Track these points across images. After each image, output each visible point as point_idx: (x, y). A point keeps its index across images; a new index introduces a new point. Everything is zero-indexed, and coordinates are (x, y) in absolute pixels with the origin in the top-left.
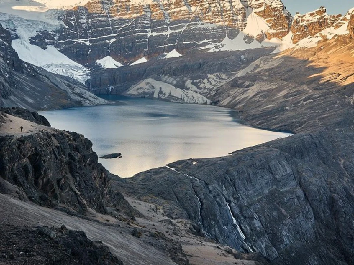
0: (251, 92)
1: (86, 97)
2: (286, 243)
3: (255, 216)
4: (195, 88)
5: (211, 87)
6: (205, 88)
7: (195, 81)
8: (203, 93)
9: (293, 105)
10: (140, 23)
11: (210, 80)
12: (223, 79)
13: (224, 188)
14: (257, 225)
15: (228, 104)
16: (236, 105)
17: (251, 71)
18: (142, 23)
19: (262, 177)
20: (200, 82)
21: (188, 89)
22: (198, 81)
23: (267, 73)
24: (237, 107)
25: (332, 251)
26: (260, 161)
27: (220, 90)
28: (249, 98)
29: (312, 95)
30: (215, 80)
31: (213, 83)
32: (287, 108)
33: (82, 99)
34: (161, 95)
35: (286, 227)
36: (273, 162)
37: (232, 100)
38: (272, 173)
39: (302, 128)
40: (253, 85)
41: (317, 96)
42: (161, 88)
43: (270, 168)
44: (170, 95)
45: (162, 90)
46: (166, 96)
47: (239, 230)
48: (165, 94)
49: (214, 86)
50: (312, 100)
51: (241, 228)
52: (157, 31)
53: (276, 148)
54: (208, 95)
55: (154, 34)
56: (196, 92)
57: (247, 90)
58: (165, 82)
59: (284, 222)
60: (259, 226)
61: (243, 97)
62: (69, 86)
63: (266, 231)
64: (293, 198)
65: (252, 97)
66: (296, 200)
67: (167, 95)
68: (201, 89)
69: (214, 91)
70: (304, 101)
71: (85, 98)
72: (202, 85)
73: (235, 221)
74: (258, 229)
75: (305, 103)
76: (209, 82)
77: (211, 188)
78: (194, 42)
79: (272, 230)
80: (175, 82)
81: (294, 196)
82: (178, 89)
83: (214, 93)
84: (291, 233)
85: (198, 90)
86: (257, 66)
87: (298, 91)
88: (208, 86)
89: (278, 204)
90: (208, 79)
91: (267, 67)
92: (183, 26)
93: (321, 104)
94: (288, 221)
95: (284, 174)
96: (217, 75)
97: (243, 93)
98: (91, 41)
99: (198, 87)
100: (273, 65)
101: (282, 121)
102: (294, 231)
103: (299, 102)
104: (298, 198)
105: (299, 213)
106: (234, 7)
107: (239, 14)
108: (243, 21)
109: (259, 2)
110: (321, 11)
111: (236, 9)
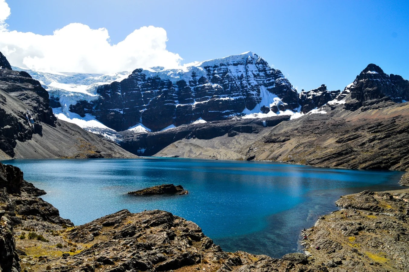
5: (241, 146)
10: (169, 95)
15: (267, 157)
18: (171, 95)
52: (184, 102)
54: (240, 153)
55: (182, 105)
78: (218, 111)
92: (207, 98)
98: (125, 111)
99: (228, 147)
106: (249, 84)
107: (255, 90)
108: (259, 95)
109: (270, 81)
110: (323, 88)
111: (252, 86)
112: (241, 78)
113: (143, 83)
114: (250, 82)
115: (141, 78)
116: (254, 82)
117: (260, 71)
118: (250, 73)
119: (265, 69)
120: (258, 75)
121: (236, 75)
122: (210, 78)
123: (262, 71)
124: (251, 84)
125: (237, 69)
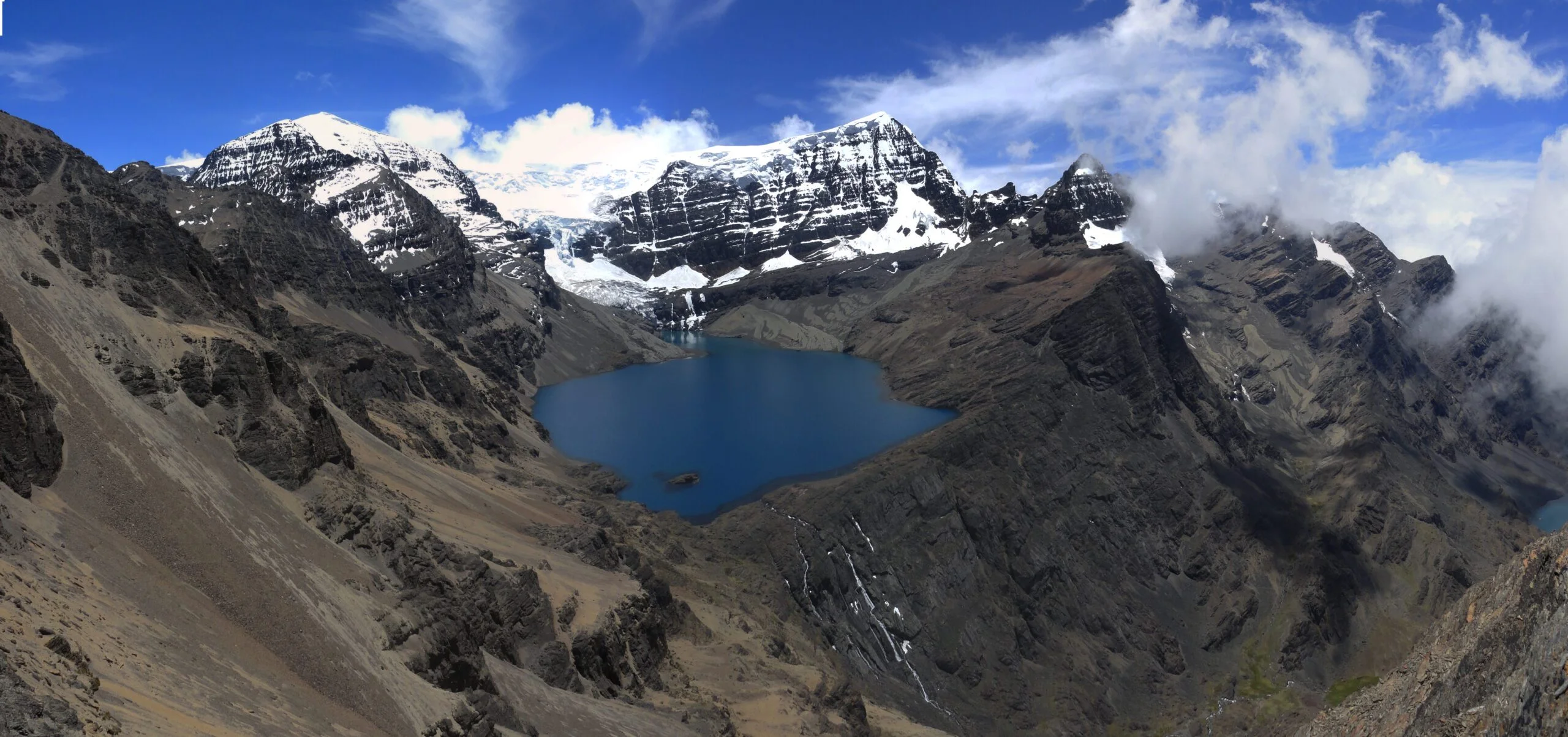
0: (904, 331)
1: (649, 346)
2: (933, 606)
3: (890, 569)
4: (818, 321)
5: (844, 319)
6: (835, 320)
7: (819, 308)
8: (832, 330)
9: (961, 361)
10: (732, 215)
11: (843, 306)
12: (863, 304)
13: (844, 532)
14: (891, 584)
15: (870, 351)
16: (880, 354)
17: (907, 290)
18: (736, 213)
19: (901, 505)
20: (827, 310)
21: (808, 323)
22: (824, 308)
23: (929, 296)
24: (883, 357)
25: (1000, 604)
26: (898, 481)
27: (858, 327)
28: (900, 342)
29: (986, 343)
30: (851, 307)
31: (848, 311)
32: (952, 365)
33: (645, 350)
34: (765, 334)
35: (934, 581)
36: (917, 480)
37: (876, 345)
38: (914, 497)
39: (970, 404)
40: (907, 319)
41: (995, 343)
42: (765, 322)
43: (912, 490)
44: (779, 334)
45: (768, 325)
46: (774, 336)
47: (866, 595)
48: (771, 333)
49: (849, 316)
50: (987, 351)
51: (868, 592)
52: (758, 225)
53: (924, 453)
54: (840, 332)
55: (755, 231)
56: (821, 328)
57: (899, 328)
58: (773, 310)
59: (931, 572)
60: (894, 586)
61: (892, 339)
62: (626, 328)
63: (905, 592)
64: (946, 533)
65: (905, 340)
66: (949, 534)
67: (776, 334)
68: (829, 321)
69: (849, 326)
70: (977, 353)
71: (648, 348)
72: (830, 316)
73: (859, 584)
74: (894, 589)
75: (977, 356)
76: (842, 310)
77: (823, 535)
78: (819, 240)
79: (914, 589)
80: (788, 311)
81: (947, 528)
82: (793, 323)
83: (850, 329)
84: (942, 589)
85: (825, 325)
86: (916, 282)
87: (969, 334)
88: (840, 316)
89: (923, 544)
90: (840, 305)
91: (930, 283)
92: (800, 215)
93: (999, 358)
94: (937, 570)
95: (932, 496)
96: (854, 297)
97: (891, 333)
98: (658, 246)
99: (825, 320)
100: (939, 279)
101: (942, 392)
102: (945, 584)
103: (969, 355)
104: (953, 530)
105: (954, 554)
106: (878, 182)
107: (888, 193)
108: (893, 204)
109: (918, 174)
110: (1009, 189)
111: (882, 186)
112: (863, 171)
113: (688, 189)
114: (879, 178)
115: (685, 180)
116: (886, 177)
117: (899, 154)
118: (881, 160)
119: (909, 149)
120: (896, 162)
121: (855, 167)
122: (806, 173)
123: (904, 154)
124: (881, 183)
125: (857, 152)
